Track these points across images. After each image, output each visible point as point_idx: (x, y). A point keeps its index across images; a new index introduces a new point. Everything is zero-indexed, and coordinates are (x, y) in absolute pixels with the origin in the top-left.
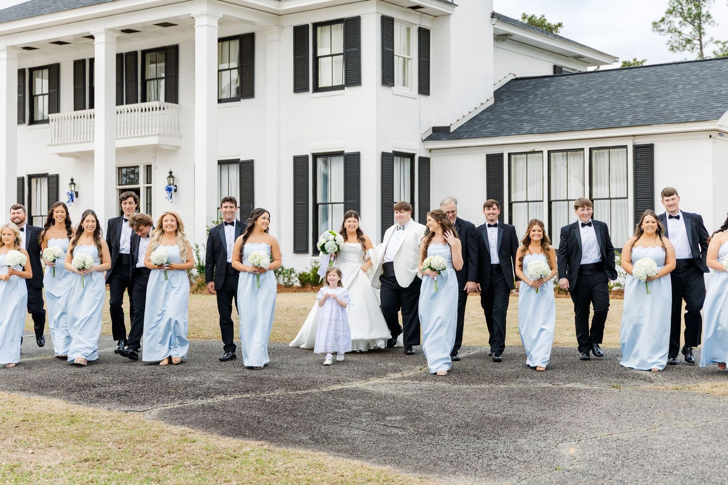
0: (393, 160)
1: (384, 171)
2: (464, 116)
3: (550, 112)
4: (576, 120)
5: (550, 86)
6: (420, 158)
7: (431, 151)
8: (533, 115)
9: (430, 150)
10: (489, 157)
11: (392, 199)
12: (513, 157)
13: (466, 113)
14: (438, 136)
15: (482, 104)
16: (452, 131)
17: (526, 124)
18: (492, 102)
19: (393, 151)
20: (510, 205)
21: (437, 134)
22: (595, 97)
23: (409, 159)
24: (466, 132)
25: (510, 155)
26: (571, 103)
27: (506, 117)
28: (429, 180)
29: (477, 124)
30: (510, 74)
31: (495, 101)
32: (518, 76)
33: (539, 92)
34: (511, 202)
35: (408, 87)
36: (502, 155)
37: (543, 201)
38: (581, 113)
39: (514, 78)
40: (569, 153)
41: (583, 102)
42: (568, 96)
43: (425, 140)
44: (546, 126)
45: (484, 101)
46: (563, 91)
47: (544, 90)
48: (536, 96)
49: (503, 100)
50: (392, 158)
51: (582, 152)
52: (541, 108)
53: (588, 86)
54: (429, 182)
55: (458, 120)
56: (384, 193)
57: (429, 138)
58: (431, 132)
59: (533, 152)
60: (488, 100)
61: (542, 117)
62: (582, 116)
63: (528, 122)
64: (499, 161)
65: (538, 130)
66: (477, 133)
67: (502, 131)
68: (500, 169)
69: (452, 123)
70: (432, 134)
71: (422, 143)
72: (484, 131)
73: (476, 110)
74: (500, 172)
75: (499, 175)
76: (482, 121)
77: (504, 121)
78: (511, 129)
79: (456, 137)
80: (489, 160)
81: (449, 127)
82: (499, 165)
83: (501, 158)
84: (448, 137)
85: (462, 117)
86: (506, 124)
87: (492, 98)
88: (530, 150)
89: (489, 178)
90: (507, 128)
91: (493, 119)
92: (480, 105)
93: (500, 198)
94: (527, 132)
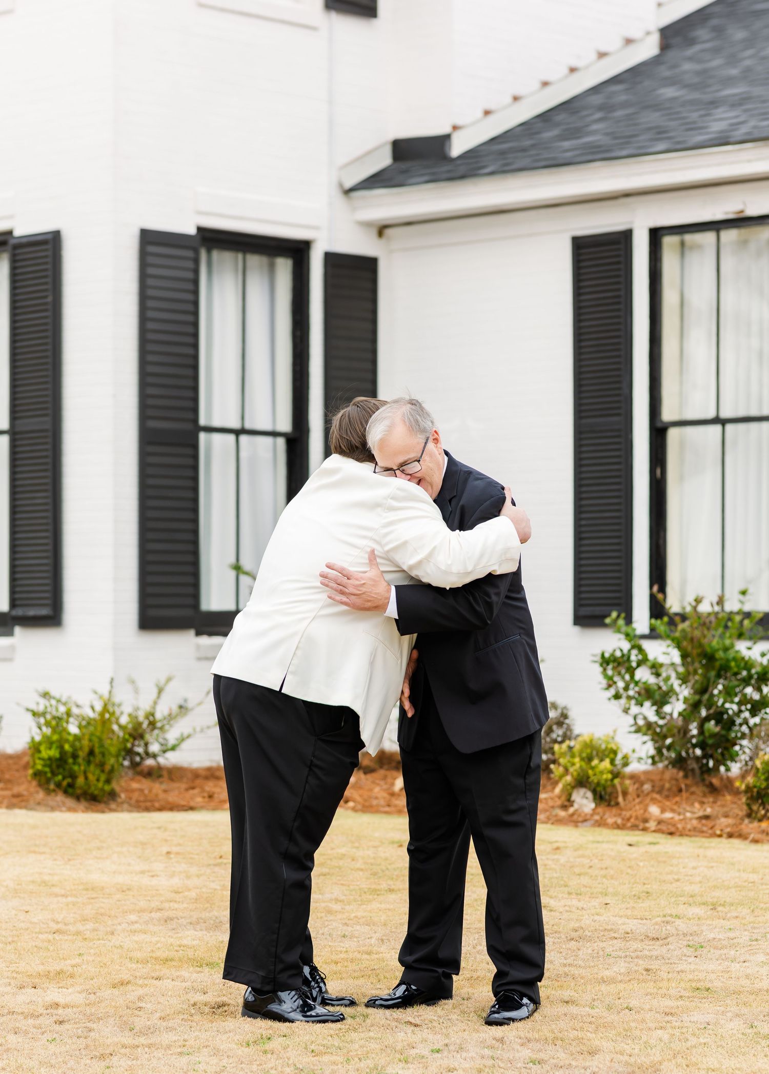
0: (197, 261)
1: (150, 303)
2: (516, 99)
6: (331, 259)
7: (388, 232)
9: (382, 230)
10: (581, 246)
11: (190, 415)
12: (669, 242)
13: (528, 85)
14: (405, 171)
15: (602, 55)
16: (457, 148)
17: (724, 112)
18: (649, 48)
19: (200, 229)
20: (658, 433)
21: (403, 165)
23: (289, 263)
24: (503, 153)
25: (656, 235)
27: (669, 92)
29: (558, 124)
31: (665, 46)
34: (659, 425)
36: (626, 237)
43: (352, 189)
45: (613, 44)
49: (692, 42)
50: (190, 254)
54: (374, 352)
55: (487, 113)
56: (150, 391)
57: (376, 181)
58: (385, 160)
59: (740, 222)
60: (629, 41)
63: (733, 106)
64: (619, 263)
65: (755, 127)
66: (538, 155)
67: (627, 140)
68: (622, 293)
69: (459, 122)
70: (390, 166)
71: (340, 199)
72: (566, 144)
73: (576, 75)
74: (619, 303)
75: (618, 317)
76: (584, 113)
77: (656, 107)
78: (660, 133)
79: (462, 170)
80: (582, 257)
81: (446, 138)
82: (618, 276)
83: (619, 249)
84: (433, 174)
85: (509, 100)
86: (652, 118)
87: (648, 33)
88: (727, 213)
89: (583, 331)
90: (650, 129)
91: (624, 105)
92: (594, 56)
93: (619, 408)
94: (711, 140)
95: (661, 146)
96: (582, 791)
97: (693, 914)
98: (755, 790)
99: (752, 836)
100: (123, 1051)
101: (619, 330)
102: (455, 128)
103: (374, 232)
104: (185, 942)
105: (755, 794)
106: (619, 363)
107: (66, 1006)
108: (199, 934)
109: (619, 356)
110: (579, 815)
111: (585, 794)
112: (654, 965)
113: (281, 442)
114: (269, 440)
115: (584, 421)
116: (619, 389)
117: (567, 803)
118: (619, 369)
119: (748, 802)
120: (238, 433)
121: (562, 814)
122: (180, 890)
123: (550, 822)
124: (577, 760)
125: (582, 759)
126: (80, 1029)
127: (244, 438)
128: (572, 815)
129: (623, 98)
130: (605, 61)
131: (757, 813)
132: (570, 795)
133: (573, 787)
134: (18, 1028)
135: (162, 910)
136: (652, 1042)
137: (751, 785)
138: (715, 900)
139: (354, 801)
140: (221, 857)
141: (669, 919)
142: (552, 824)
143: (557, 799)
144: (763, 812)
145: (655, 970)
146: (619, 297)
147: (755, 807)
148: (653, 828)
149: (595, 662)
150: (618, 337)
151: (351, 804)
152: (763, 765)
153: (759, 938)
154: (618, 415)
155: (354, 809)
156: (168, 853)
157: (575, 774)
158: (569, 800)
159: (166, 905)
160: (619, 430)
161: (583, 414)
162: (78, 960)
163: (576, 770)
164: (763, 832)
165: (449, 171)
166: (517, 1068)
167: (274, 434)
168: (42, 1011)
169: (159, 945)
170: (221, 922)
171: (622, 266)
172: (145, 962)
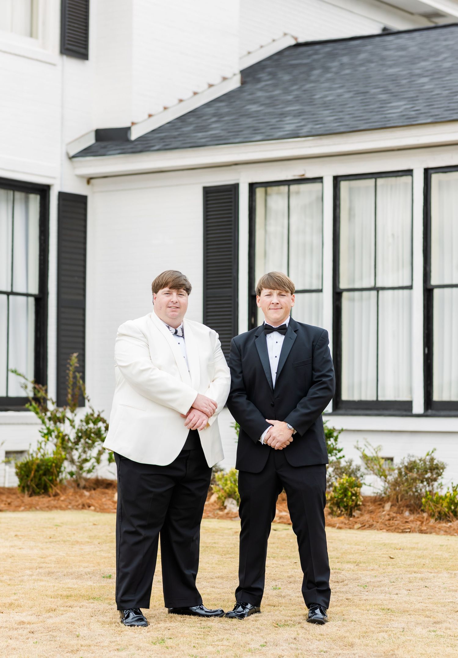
2: (165, 108)
3: (347, 96)
4: (398, 107)
5: (359, 52)
6: (62, 196)
7: (93, 181)
8: (311, 102)
9: (89, 180)
10: (208, 192)
12: (260, 192)
13: (172, 102)
14: (105, 147)
15: (211, 86)
16: (134, 135)
17: (290, 120)
18: (235, 83)
21: (103, 144)
22: (447, 65)
23: (38, 197)
24: (162, 139)
25: (252, 187)
26: (394, 79)
27: (254, 108)
28: (85, 243)
29: (191, 124)
30: (285, 34)
31: (243, 83)
32: (301, 40)
33: (336, 64)
35: (37, 38)
36: (235, 188)
37: (321, 291)
38: (411, 94)
39: (293, 42)
40: (380, 181)
41: (421, 76)
42: (390, 67)
43: (74, 157)
44: (331, 122)
45: (216, 80)
46: (383, 59)
47: (345, 59)
48: (326, 69)
49: (259, 81)
51: (409, 178)
52: (330, 89)
53: (436, 48)
55: (150, 116)
57: (87, 152)
58: (91, 140)
59: (302, 181)
60: (225, 79)
61: (326, 105)
62: (412, 100)
63: (295, 116)
64: (231, 202)
65: (312, 128)
66: (184, 140)
67: (237, 133)
68: (233, 219)
69: (135, 121)
70: (94, 144)
71: (66, 162)
72: (200, 135)
73: (197, 97)
74: (231, 225)
75: (231, 232)
76: (204, 118)
77: (248, 115)
78: (256, 130)
79: (140, 147)
80: (209, 199)
81: (128, 129)
82: (231, 209)
83: (231, 195)
84: (123, 149)
85: (161, 109)
86: (248, 122)
87: (235, 75)
88: (294, 176)
89: (209, 240)
90: (249, 127)
91: (228, 114)
92: (206, 86)
93: (231, 284)
94: (287, 134)
95: (259, 137)
96: (231, 500)
97: (348, 568)
98: (336, 499)
99: (338, 525)
100: (83, 648)
101: (231, 240)
102: (133, 124)
103: (85, 182)
104: (69, 586)
105: (335, 501)
106: (230, 258)
107: (29, 623)
108: (74, 581)
109: (231, 255)
110: (232, 514)
111: (232, 502)
112: (349, 596)
113: (32, 300)
114: (24, 298)
115: (209, 291)
116: (231, 273)
117: (222, 507)
118: (230, 262)
119: (332, 506)
120: (8, 294)
121: (221, 513)
122: (44, 557)
123: (217, 517)
124: (229, 482)
125: (231, 482)
126: (48, 636)
127: (11, 297)
128: (227, 514)
129: (226, 110)
130: (212, 89)
131: (336, 512)
132: (223, 502)
133: (225, 498)
134: (11, 636)
135: (42, 568)
136: (380, 639)
137: (333, 496)
138: (354, 560)
139: (94, 506)
140: (50, 538)
141: (337, 571)
142: (218, 518)
143: (216, 504)
144: (339, 512)
145: (352, 599)
146: (231, 221)
147: (335, 509)
148: (278, 521)
149: (232, 427)
150: (230, 244)
151: (92, 508)
152: (341, 485)
153: (395, 581)
154: (230, 287)
155: (95, 510)
156: (16, 536)
157: (227, 490)
158: (223, 505)
159: (44, 565)
160: (230, 296)
161: (209, 287)
162: (16, 597)
163: (228, 488)
164: (342, 523)
165: (132, 148)
166: (315, 655)
167: (27, 295)
168: (16, 626)
169: (56, 588)
170: (82, 574)
171: (233, 204)
172: (56, 597)
